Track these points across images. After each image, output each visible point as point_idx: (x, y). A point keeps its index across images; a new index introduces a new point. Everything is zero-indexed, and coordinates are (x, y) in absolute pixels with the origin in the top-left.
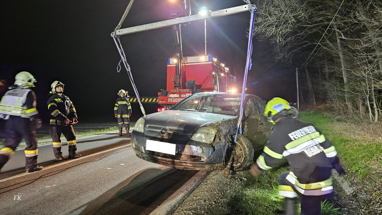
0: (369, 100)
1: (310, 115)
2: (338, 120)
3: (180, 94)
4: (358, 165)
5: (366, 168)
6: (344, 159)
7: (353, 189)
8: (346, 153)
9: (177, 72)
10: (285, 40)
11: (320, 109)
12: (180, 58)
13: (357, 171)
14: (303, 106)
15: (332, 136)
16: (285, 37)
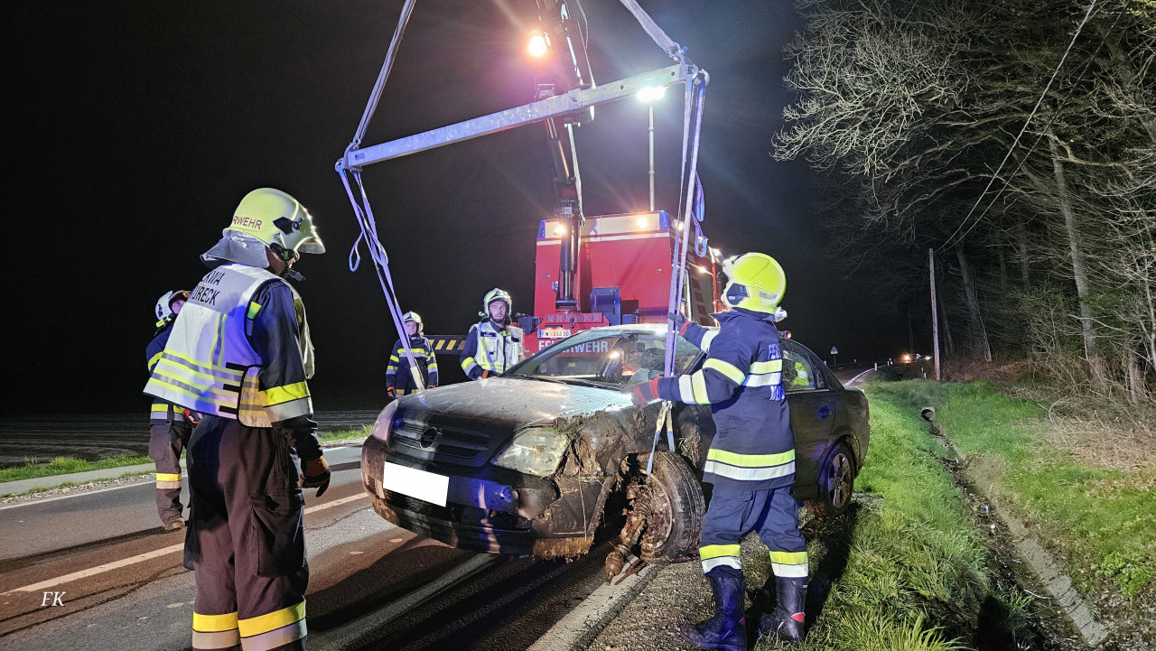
1: (974, 393)
2: (1064, 412)
3: (575, 327)
4: (1122, 552)
5: (1148, 563)
6: (1077, 534)
7: (1108, 629)
8: (1086, 515)
9: (566, 264)
10: (893, 165)
11: (1005, 377)
12: (575, 222)
13: (1118, 572)
14: (951, 364)
15: (1041, 460)
16: (895, 158)
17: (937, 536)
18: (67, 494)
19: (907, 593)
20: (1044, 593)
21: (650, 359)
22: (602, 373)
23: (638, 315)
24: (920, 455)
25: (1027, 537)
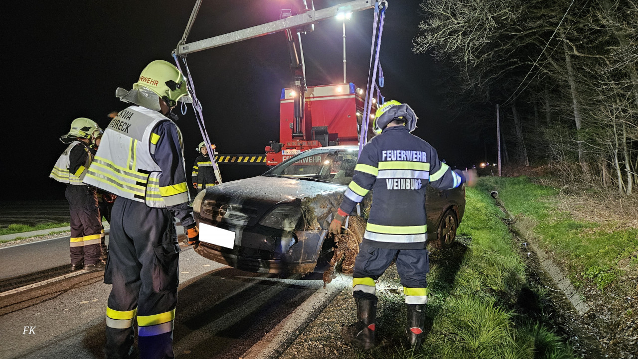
0: (618, 158)
1: (519, 183)
2: (566, 192)
3: (302, 148)
4: (598, 265)
5: (611, 271)
6: (574, 257)
7: (590, 306)
8: (579, 246)
9: (297, 113)
10: (478, 57)
11: (536, 174)
12: (302, 90)
13: (596, 276)
14: (507, 168)
15: (555, 218)
16: (479, 53)
17: (501, 259)
18: (19, 243)
19: (486, 288)
20: (556, 288)
21: (346, 165)
22: (319, 173)
23: (337, 141)
24: (490, 216)
25: (547, 259)
